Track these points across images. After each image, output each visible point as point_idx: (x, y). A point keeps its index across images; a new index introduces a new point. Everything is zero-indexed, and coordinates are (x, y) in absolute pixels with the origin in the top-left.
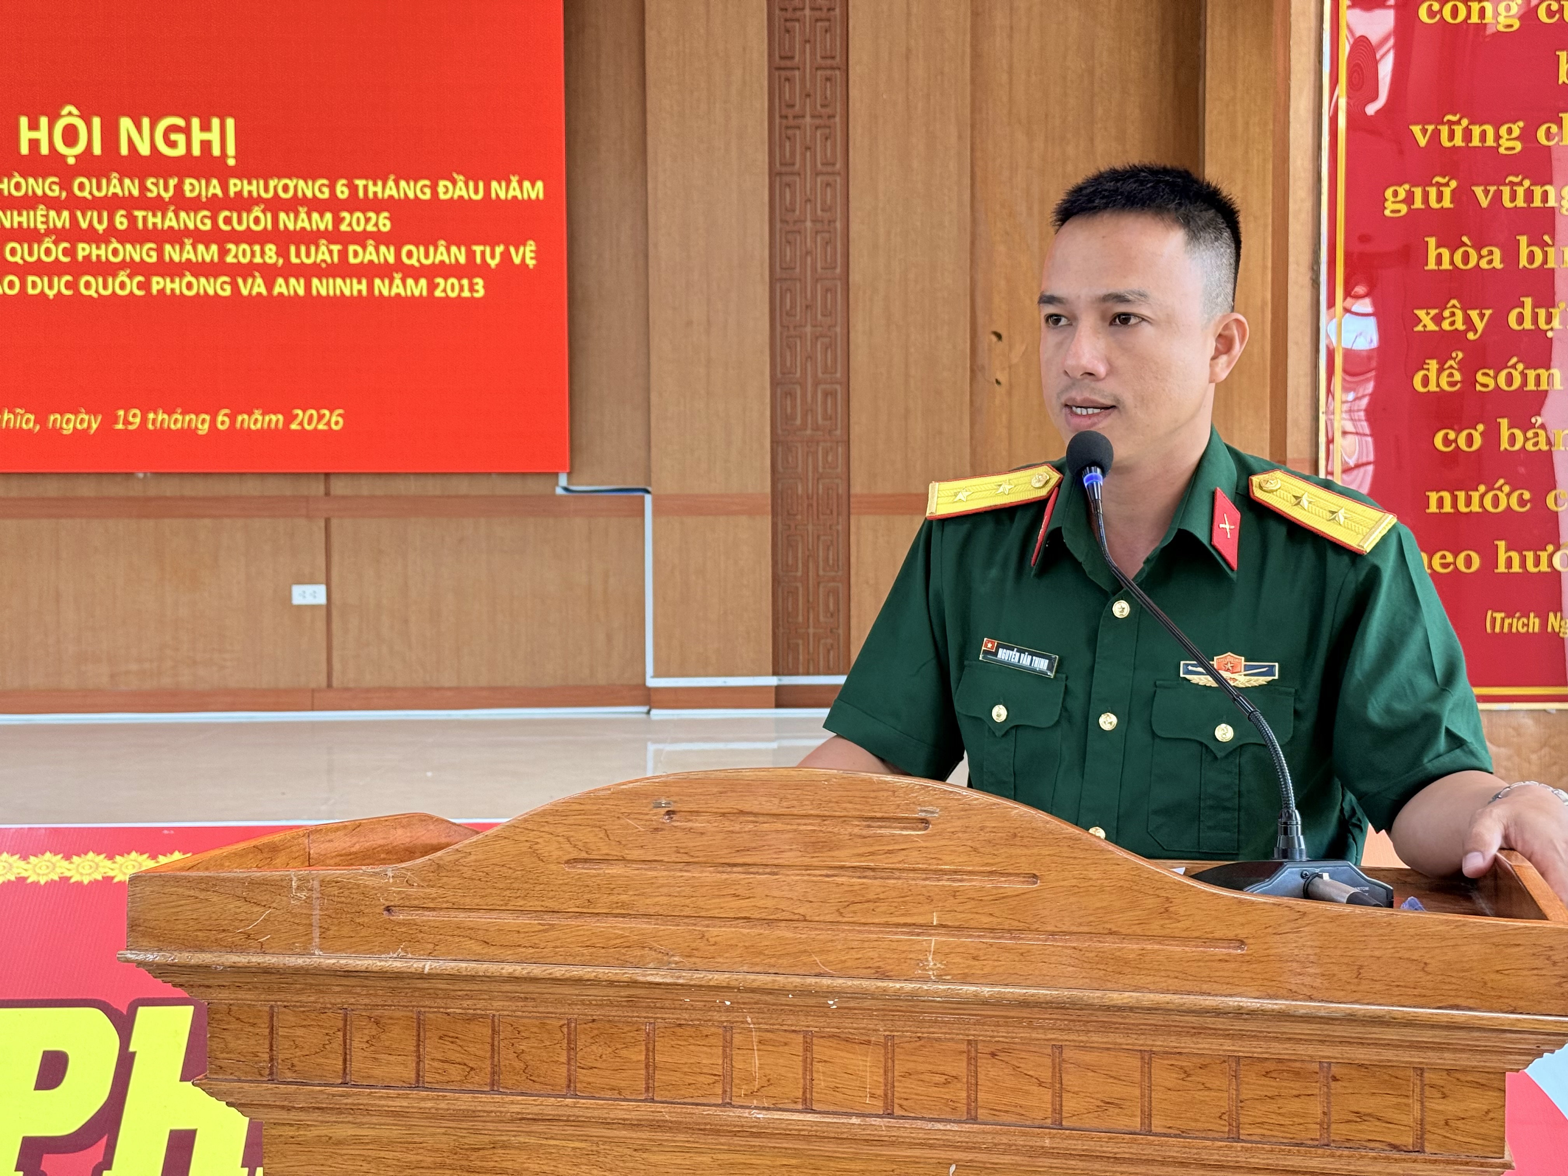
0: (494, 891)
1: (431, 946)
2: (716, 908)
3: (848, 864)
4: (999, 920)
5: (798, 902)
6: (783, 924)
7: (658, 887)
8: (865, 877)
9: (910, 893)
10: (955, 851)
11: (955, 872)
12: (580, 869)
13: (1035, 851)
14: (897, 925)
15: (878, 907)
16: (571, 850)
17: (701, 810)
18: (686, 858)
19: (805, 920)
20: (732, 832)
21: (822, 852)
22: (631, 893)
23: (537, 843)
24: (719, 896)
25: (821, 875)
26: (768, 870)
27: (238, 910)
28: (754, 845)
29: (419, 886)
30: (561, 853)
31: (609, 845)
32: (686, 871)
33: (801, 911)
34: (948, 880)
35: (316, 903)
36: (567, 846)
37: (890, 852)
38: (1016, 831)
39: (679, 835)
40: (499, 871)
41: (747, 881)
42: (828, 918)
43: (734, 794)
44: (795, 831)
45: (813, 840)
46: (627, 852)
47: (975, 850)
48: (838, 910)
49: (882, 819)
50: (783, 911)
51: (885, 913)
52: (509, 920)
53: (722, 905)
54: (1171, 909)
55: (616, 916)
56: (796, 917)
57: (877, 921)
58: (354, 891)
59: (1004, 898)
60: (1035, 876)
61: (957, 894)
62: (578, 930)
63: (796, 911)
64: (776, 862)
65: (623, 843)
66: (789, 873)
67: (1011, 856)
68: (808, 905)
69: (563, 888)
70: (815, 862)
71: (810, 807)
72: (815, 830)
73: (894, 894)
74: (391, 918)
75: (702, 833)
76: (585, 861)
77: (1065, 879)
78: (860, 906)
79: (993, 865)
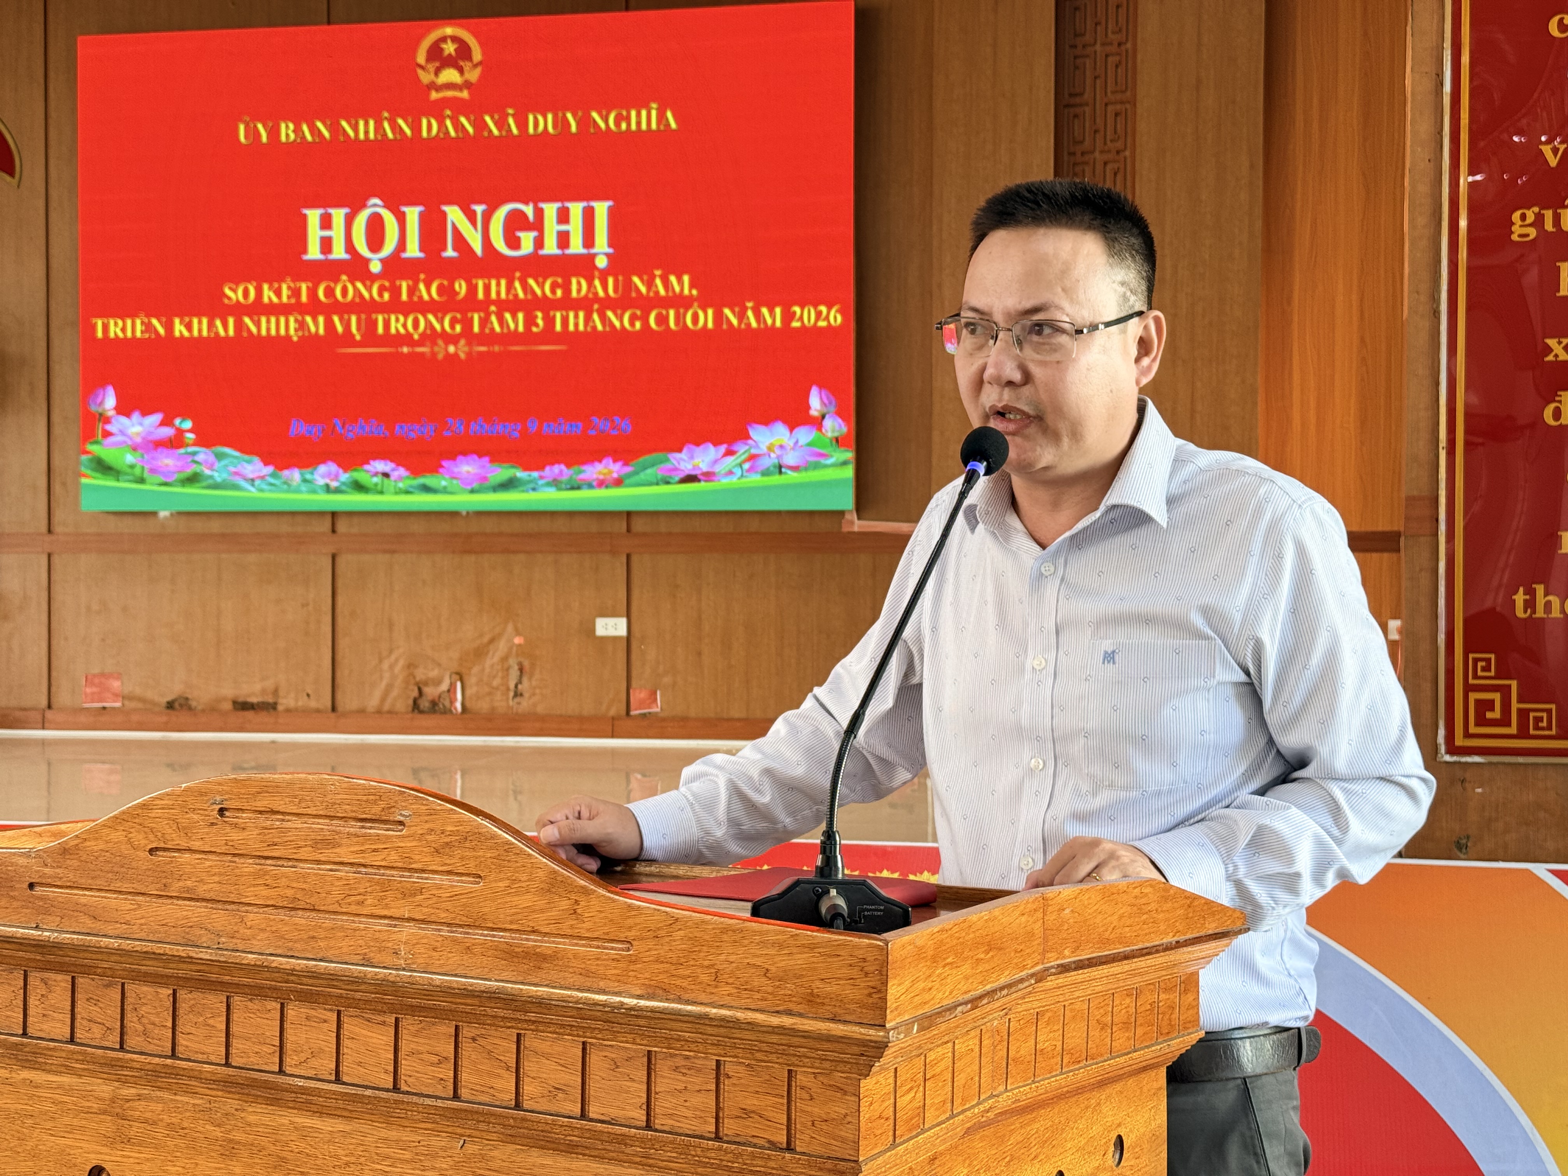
0: (101, 874)
1: (59, 918)
2: (253, 896)
4: (453, 915)
6: (299, 912)
7: (213, 875)
8: (359, 873)
9: (389, 888)
10: (422, 851)
11: (422, 870)
13: (481, 853)
14: (380, 917)
15: (366, 899)
16: (153, 839)
17: (244, 808)
18: (232, 850)
19: (314, 909)
20: (265, 828)
22: (194, 879)
23: (131, 833)
24: (254, 885)
25: (327, 870)
29: (51, 866)
30: (146, 842)
31: (180, 836)
32: (232, 862)
33: (312, 900)
34: (418, 878)
36: (151, 837)
37: (374, 850)
38: (468, 835)
39: (228, 829)
40: (105, 856)
41: (274, 872)
42: (331, 908)
43: (267, 795)
44: (310, 828)
46: (192, 843)
47: (437, 851)
48: (337, 902)
49: (371, 820)
51: (371, 905)
52: (111, 899)
53: (257, 893)
54: (579, 911)
56: (307, 907)
57: (365, 912)
58: (9, 868)
59: (457, 895)
60: (480, 877)
61: (424, 890)
64: (295, 856)
65: (190, 835)
67: (462, 858)
68: (316, 896)
71: (321, 808)
72: (323, 829)
73: (378, 888)
74: (33, 893)
75: (244, 829)
77: (501, 880)
78: (353, 898)
79: (450, 865)
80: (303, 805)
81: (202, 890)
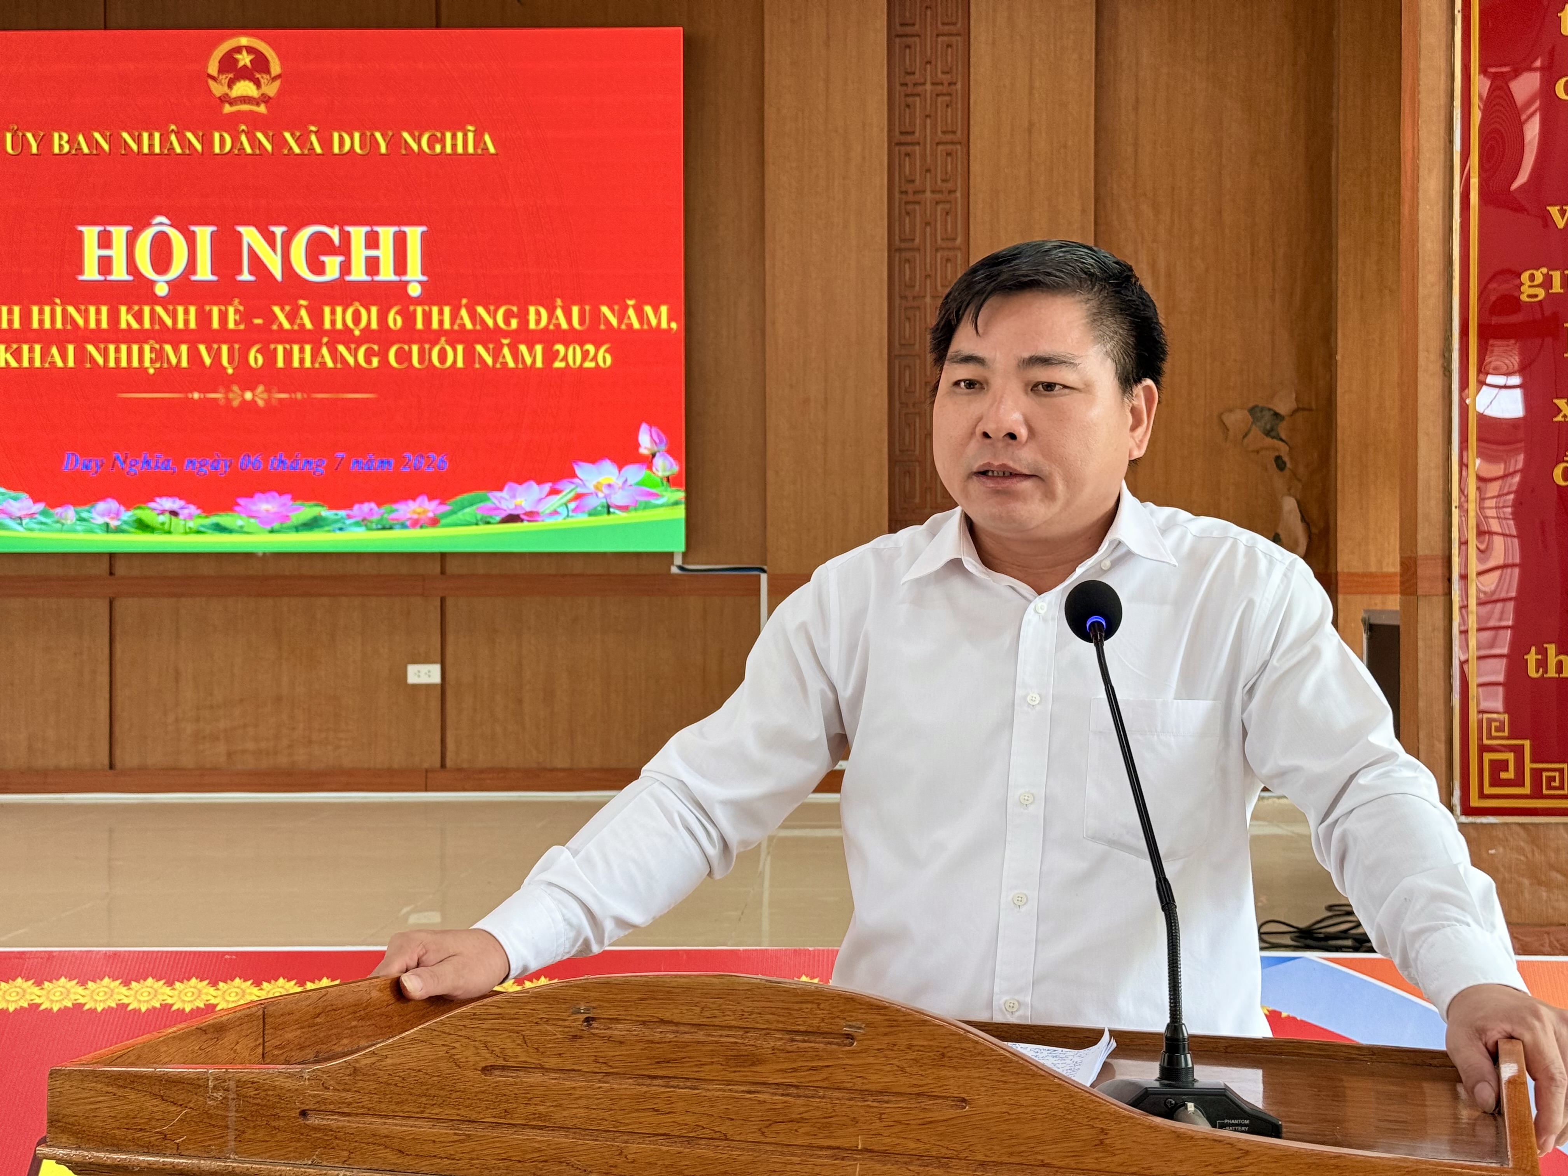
0: (410, 1098)
1: (346, 1154)
2: (635, 1123)
3: (771, 1080)
4: (926, 1146)
5: (719, 1120)
6: (703, 1142)
7: (576, 1099)
8: (788, 1095)
9: (834, 1114)
10: (881, 1070)
11: (881, 1093)
12: (497, 1077)
13: (964, 1073)
14: (821, 1148)
15: (800, 1127)
16: (488, 1055)
17: (620, 1017)
18: (605, 1069)
19: (727, 1139)
20: (652, 1042)
21: (744, 1067)
22: (548, 1104)
23: (454, 1048)
24: (638, 1110)
25: (743, 1092)
26: (689, 1084)
27: (155, 1109)
28: (674, 1056)
29: (335, 1089)
30: (478, 1059)
31: (527, 1052)
32: (605, 1082)
33: (723, 1129)
34: (874, 1101)
35: (232, 1104)
36: (484, 1052)
37: (812, 1069)
38: (945, 1051)
39: (598, 1043)
40: (415, 1076)
41: (666, 1095)
42: (750, 1138)
43: (654, 1002)
44: (717, 1042)
45: (735, 1053)
46: (545, 1060)
47: (902, 1069)
48: (760, 1130)
49: (806, 1033)
50: (704, 1128)
51: (807, 1134)
52: (424, 1128)
53: (641, 1120)
54: (1106, 1142)
55: (534, 1127)
56: (717, 1135)
57: (799, 1142)
58: (271, 1093)
59: (931, 1122)
60: (964, 1100)
61: (883, 1116)
62: (494, 1142)
63: (716, 1129)
64: (697, 1075)
65: (541, 1050)
66: (710, 1087)
67: (939, 1078)
68: (728, 1123)
69: (480, 1096)
70: (736, 1077)
71: (732, 1018)
72: (736, 1043)
73: (818, 1114)
74: (307, 1122)
75: (621, 1043)
76: (503, 1068)
77: (995, 1105)
78: (782, 1126)
79: (920, 1086)
80: (707, 1014)
81: (559, 1116)
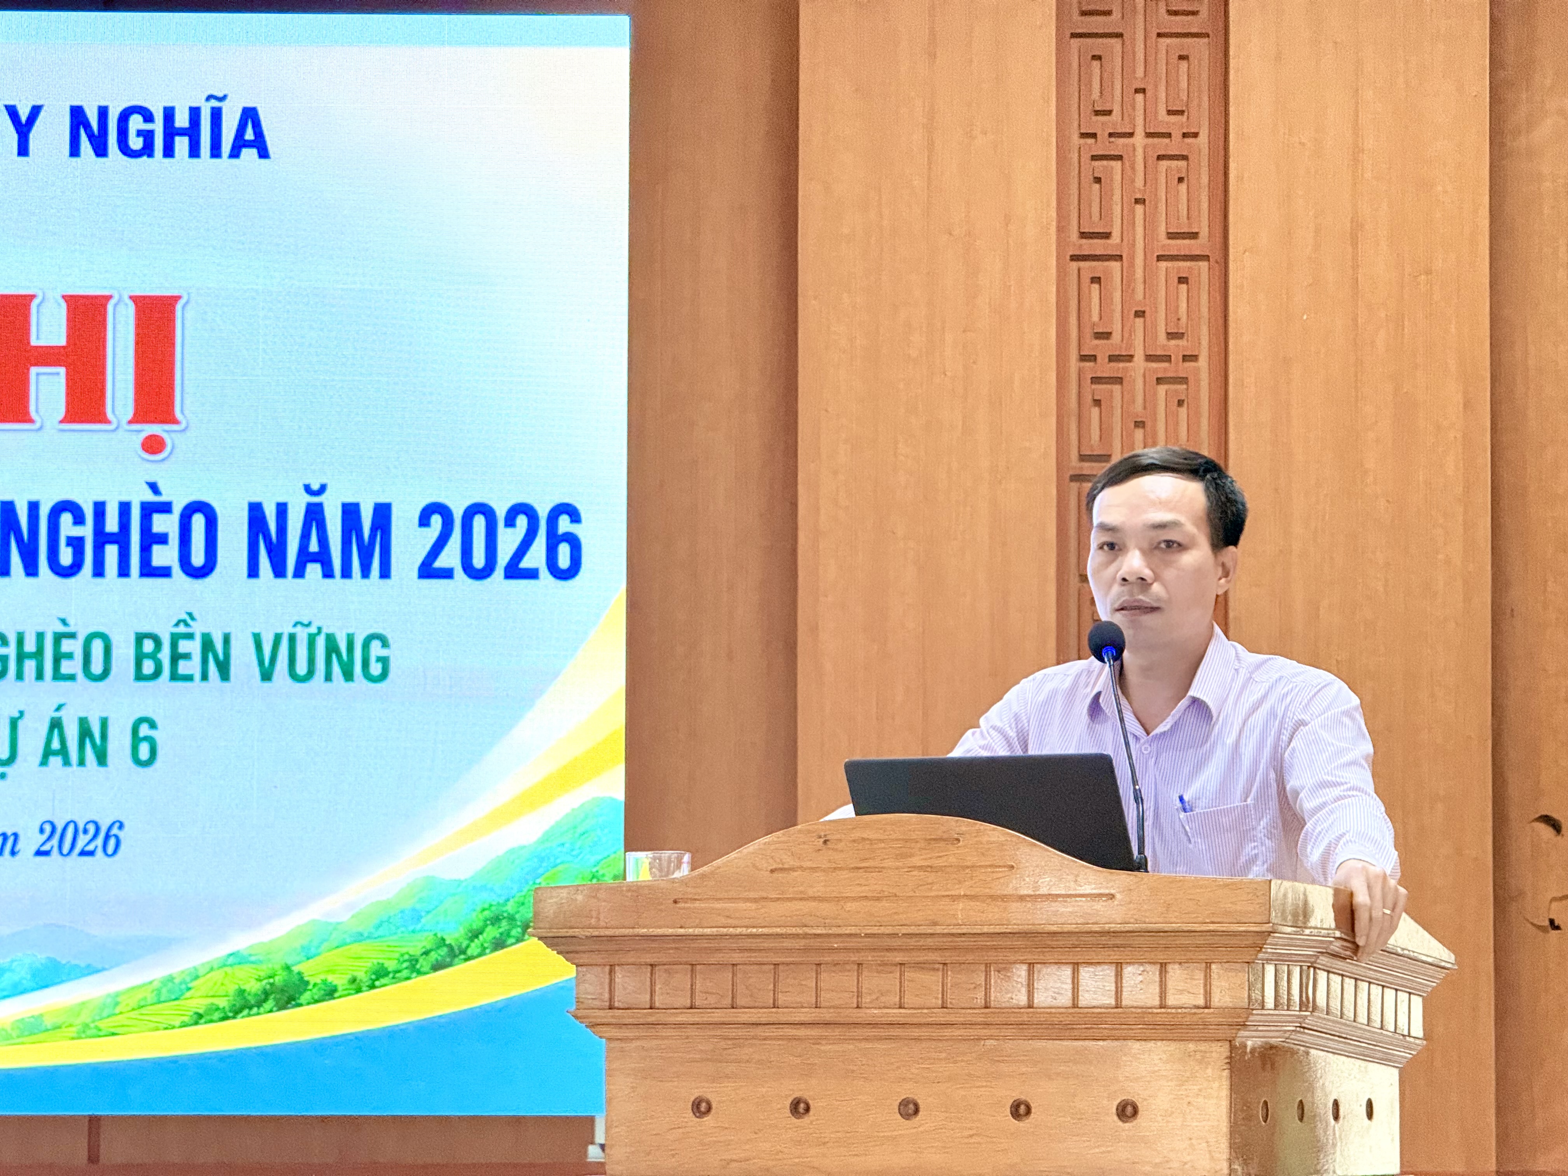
3: (918, 865)
5: (892, 887)
6: (885, 899)
12: (778, 875)
17: (842, 838)
18: (834, 865)
19: (896, 896)
21: (905, 859)
22: (804, 886)
26: (877, 870)
27: (594, 905)
28: (870, 857)
29: (692, 887)
33: (894, 891)
36: (771, 861)
40: (736, 876)
41: (866, 876)
42: (908, 895)
45: (900, 852)
46: (804, 864)
48: (913, 890)
49: (936, 839)
50: (885, 892)
52: (741, 904)
53: (853, 890)
54: (1079, 880)
55: (798, 899)
56: (891, 895)
57: (932, 894)
59: (997, 878)
62: (777, 908)
63: (891, 892)
64: (881, 865)
66: (887, 871)
68: (897, 888)
69: (769, 886)
70: (901, 864)
71: (899, 835)
74: (677, 905)
76: (781, 869)
80: (886, 834)
81: (811, 892)
